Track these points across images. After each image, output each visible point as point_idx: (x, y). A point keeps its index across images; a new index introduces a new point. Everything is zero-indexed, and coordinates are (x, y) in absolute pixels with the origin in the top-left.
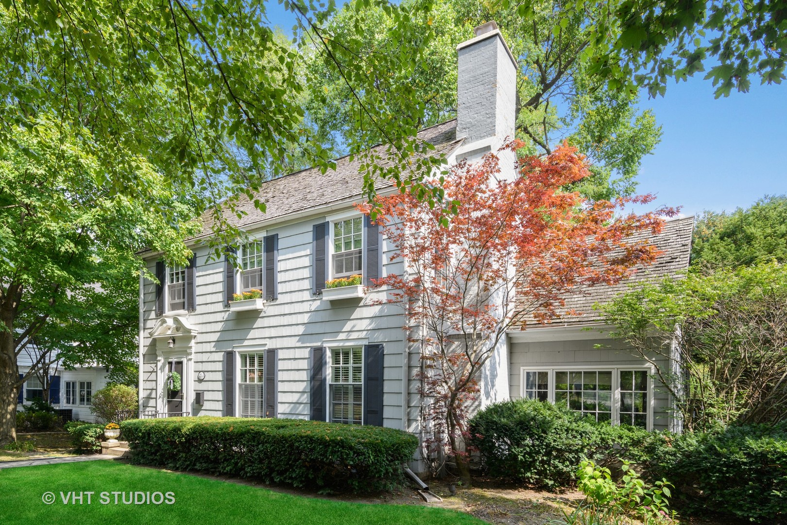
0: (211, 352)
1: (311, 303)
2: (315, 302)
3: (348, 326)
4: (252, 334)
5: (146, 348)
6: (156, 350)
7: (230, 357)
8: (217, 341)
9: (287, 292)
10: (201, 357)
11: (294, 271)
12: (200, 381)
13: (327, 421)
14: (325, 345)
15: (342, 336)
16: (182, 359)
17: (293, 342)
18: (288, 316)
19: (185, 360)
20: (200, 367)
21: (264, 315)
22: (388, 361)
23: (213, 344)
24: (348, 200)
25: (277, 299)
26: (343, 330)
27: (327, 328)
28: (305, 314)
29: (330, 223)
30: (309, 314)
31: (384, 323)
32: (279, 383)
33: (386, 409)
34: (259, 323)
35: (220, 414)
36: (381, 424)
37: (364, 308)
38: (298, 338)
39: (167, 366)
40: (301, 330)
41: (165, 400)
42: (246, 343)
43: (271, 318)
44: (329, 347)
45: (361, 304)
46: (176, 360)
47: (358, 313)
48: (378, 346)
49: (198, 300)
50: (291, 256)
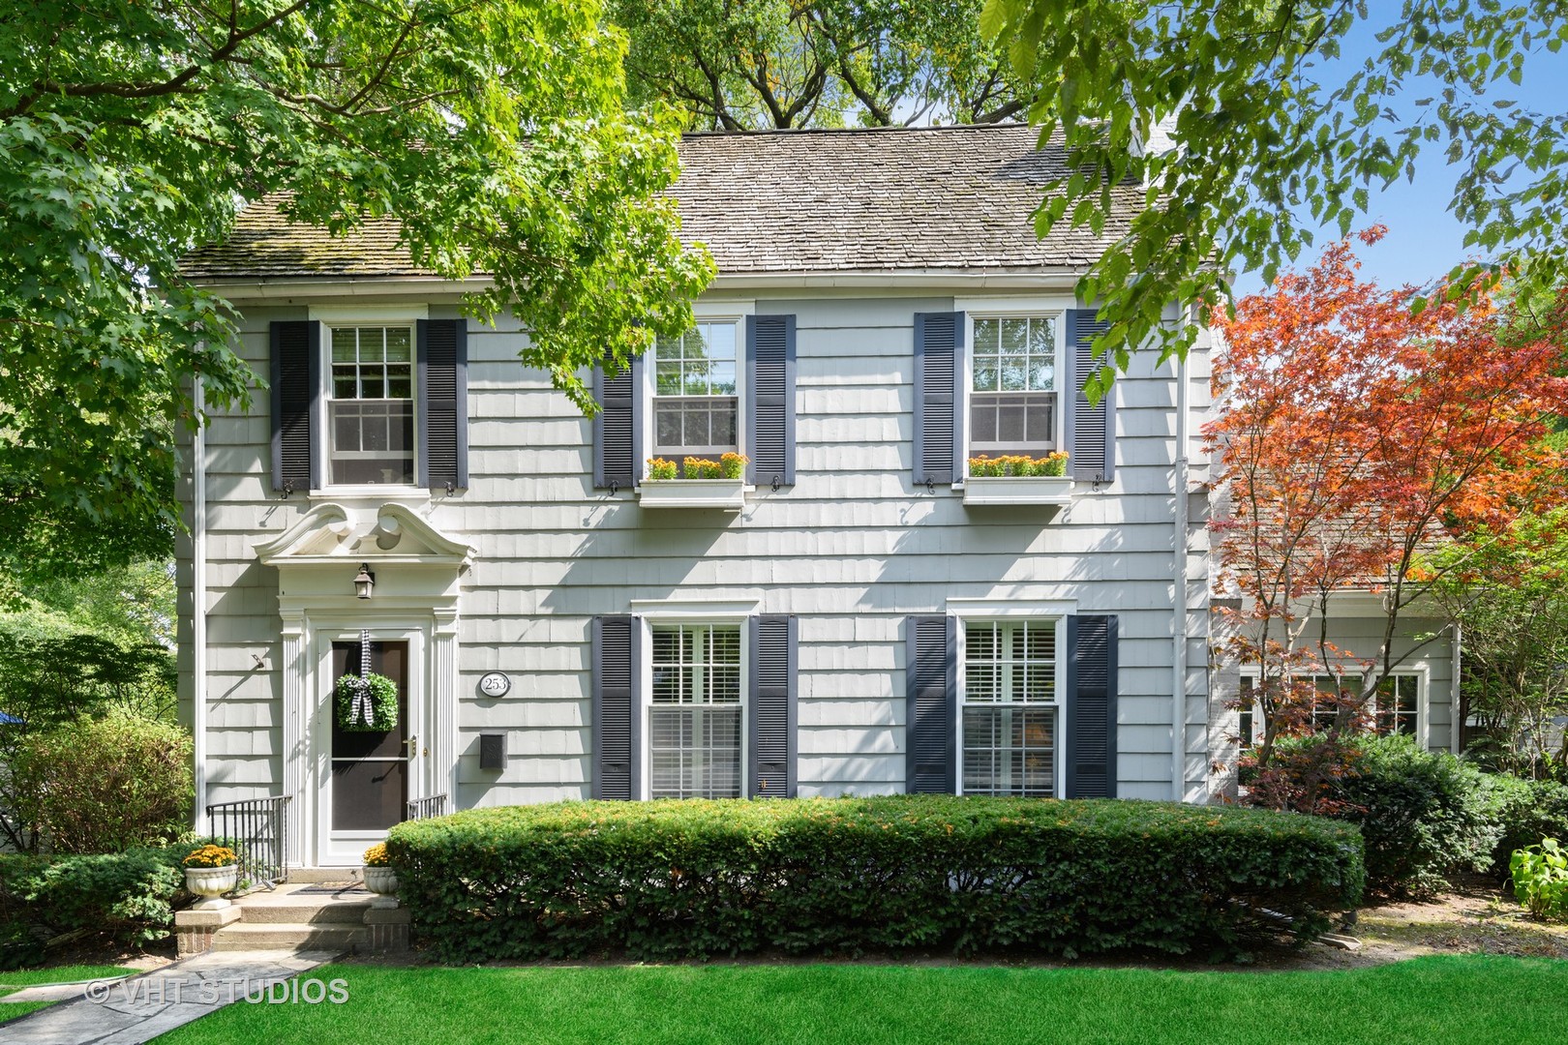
0: (534, 617)
1: (905, 505)
2: (918, 505)
3: (1019, 569)
4: (699, 572)
5: (219, 596)
6: (277, 603)
7: (616, 634)
8: (563, 586)
9: (825, 472)
10: (485, 631)
11: (851, 421)
12: (486, 699)
13: (959, 792)
14: (950, 612)
15: (998, 592)
16: (406, 636)
17: (848, 600)
18: (829, 533)
19: (417, 642)
20: (486, 659)
21: (746, 524)
22: (1126, 654)
23: (542, 595)
24: (1023, 272)
25: (792, 485)
26: (1006, 578)
27: (957, 570)
28: (887, 532)
29: (967, 317)
30: (900, 534)
31: (1116, 567)
32: (801, 705)
33: (1122, 761)
34: (725, 544)
35: (575, 794)
36: (1111, 793)
37: (1065, 532)
38: (863, 591)
39: (330, 654)
40: (873, 571)
41: (325, 761)
42: (678, 596)
43: (771, 534)
44: (962, 617)
45: (1057, 520)
46: (372, 637)
47: (1045, 540)
48: (1100, 620)
49: (474, 462)
50: (839, 380)
